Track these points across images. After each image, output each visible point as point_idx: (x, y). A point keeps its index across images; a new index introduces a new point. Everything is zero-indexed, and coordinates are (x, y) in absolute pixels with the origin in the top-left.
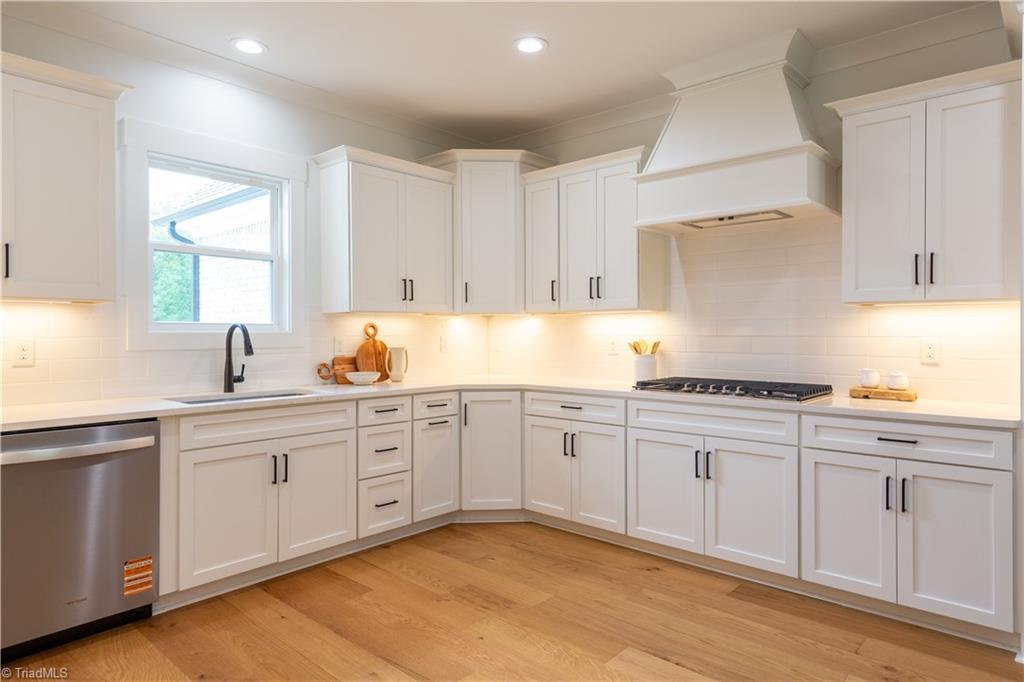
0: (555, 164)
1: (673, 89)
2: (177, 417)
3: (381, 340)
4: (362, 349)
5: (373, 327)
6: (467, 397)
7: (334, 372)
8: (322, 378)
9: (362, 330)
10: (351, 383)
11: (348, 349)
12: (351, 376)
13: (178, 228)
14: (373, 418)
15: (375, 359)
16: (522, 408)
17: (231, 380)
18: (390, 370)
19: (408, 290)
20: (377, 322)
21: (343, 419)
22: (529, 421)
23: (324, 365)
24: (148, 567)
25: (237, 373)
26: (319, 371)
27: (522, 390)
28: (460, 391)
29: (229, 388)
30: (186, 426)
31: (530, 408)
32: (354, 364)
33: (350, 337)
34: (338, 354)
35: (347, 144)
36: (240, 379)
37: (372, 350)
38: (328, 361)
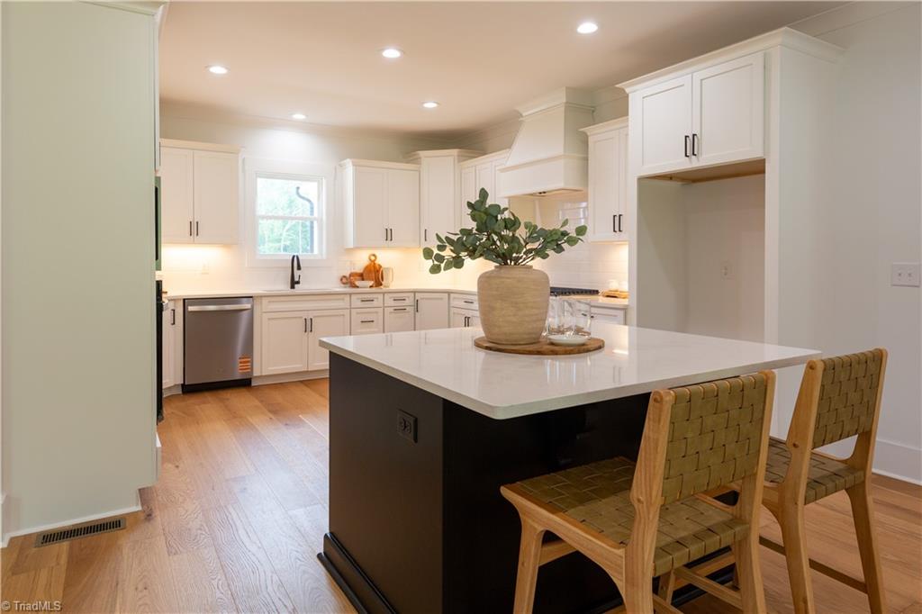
0: (485, 154)
1: (521, 116)
2: (261, 297)
3: (380, 263)
4: (367, 268)
5: (374, 255)
6: (418, 296)
7: (349, 281)
8: (344, 283)
9: (367, 259)
10: (358, 287)
11: (359, 268)
12: (357, 283)
13: (300, 191)
14: (360, 304)
15: (374, 274)
16: (449, 303)
17: (294, 283)
18: (382, 280)
19: (389, 235)
20: (377, 253)
21: (344, 303)
22: (453, 310)
23: (344, 277)
24: (248, 362)
25: (296, 279)
26: (341, 280)
27: (449, 293)
28: (415, 292)
29: (293, 287)
30: (265, 301)
31: (454, 303)
32: (362, 276)
33: (360, 261)
34: (353, 271)
35: (350, 158)
36: (298, 283)
37: (372, 269)
38: (348, 275)
